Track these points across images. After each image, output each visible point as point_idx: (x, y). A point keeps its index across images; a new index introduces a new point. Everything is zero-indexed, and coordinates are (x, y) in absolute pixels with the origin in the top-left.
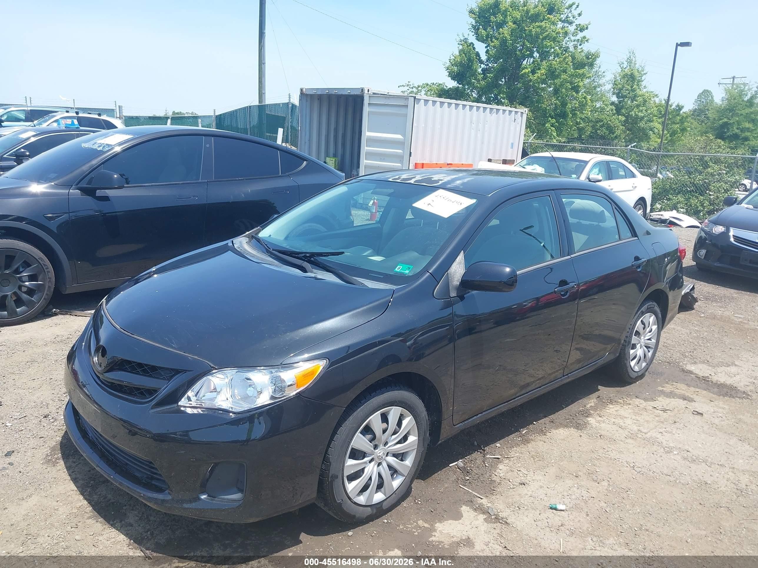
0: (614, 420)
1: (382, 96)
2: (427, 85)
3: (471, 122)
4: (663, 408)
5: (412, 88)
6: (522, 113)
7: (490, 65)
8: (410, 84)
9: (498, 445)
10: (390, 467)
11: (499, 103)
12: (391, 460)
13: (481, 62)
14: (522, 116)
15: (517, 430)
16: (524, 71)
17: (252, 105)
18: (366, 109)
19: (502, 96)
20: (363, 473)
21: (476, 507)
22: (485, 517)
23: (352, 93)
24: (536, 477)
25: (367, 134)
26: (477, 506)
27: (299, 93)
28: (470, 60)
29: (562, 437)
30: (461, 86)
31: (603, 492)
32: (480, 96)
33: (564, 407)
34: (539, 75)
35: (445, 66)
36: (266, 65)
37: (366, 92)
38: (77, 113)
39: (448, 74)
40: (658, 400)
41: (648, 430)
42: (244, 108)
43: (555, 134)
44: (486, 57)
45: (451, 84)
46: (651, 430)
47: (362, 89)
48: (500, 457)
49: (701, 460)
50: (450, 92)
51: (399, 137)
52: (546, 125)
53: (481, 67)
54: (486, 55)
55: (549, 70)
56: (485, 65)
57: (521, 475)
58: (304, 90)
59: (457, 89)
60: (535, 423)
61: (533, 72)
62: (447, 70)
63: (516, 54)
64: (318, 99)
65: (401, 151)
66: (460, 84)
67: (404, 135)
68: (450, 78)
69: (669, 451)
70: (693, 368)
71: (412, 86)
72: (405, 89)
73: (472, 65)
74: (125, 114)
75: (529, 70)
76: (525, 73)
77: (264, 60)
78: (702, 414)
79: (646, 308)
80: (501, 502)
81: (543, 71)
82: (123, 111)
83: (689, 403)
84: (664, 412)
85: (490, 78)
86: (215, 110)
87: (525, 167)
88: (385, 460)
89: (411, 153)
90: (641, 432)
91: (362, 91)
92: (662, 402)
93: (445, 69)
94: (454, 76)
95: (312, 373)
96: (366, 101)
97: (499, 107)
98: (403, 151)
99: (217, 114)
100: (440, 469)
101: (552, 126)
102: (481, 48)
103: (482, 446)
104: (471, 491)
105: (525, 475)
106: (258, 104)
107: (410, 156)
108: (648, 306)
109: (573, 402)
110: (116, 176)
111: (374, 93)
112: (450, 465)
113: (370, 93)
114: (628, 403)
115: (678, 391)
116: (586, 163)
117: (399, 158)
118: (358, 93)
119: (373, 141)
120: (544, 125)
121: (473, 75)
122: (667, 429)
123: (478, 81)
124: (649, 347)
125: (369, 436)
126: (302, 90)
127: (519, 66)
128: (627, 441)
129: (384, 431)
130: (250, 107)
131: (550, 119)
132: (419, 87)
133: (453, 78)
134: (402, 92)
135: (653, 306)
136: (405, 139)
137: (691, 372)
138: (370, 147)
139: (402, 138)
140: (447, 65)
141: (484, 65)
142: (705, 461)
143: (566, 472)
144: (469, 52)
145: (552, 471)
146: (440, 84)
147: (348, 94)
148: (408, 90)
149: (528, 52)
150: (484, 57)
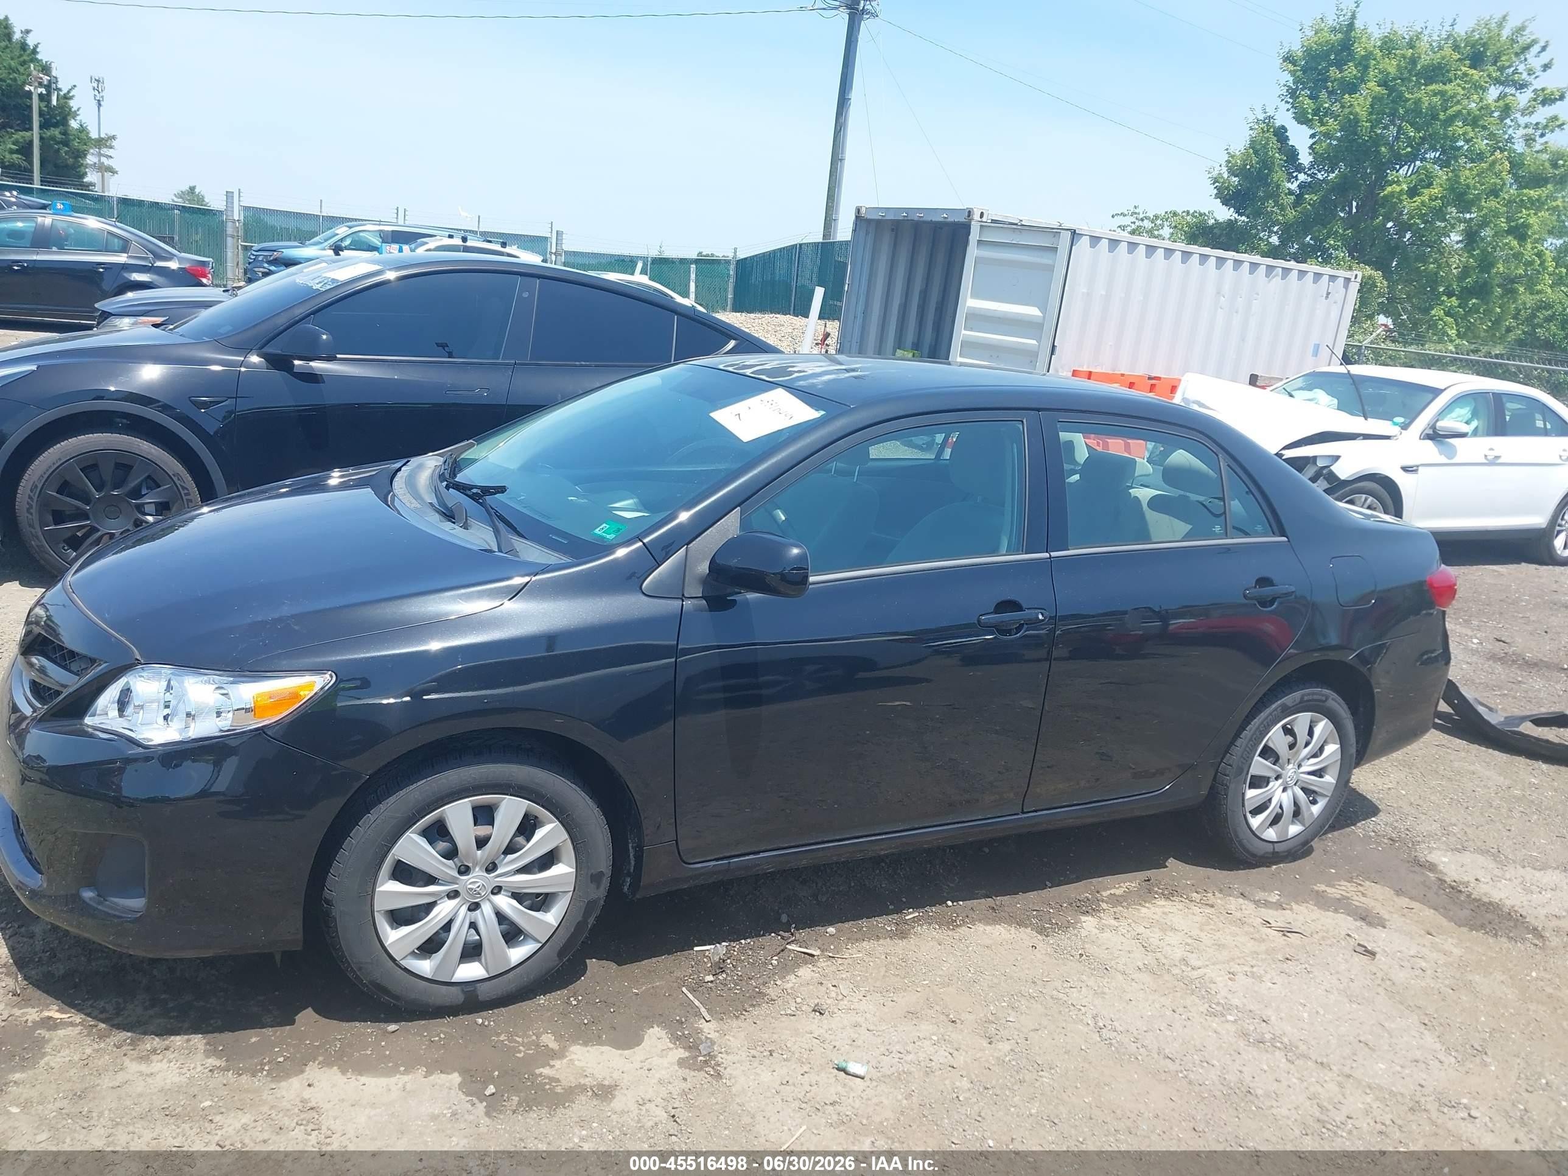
0: (1141, 930)
1: (1010, 226)
2: (1175, 214)
3: (1218, 293)
4: (1288, 926)
5: (1142, 220)
6: (1348, 280)
7: (1320, 176)
8: (1137, 211)
9: (831, 930)
10: (501, 917)
11: (1327, 260)
12: (504, 902)
13: (1300, 169)
14: (1346, 286)
15: (898, 911)
16: (1389, 189)
17: (804, 241)
18: (973, 252)
19: (1332, 242)
20: (428, 914)
21: (684, 1034)
22: (682, 1053)
23: (951, 219)
24: (863, 1006)
25: (970, 302)
26: (686, 1032)
27: (854, 217)
28: (1266, 164)
29: (988, 942)
30: (1244, 218)
31: (987, 1061)
32: (1284, 242)
33: (1050, 885)
34: (1426, 198)
35: (1210, 175)
36: (847, 163)
37: (977, 217)
38: (464, 239)
39: (1215, 191)
40: (1291, 909)
41: (1207, 963)
42: (794, 246)
43: (1452, 332)
44: (1311, 159)
45: (1224, 214)
46: (1213, 964)
47: (969, 212)
48: (816, 952)
49: (1278, 1045)
50: (1215, 231)
51: (1033, 311)
52: (1433, 312)
53: (1297, 180)
54: (1310, 154)
55: (1452, 189)
56: (1308, 175)
57: (833, 995)
58: (863, 210)
59: (1231, 224)
60: (949, 903)
61: (1413, 192)
62: (1214, 184)
63: (1378, 152)
64: (893, 230)
65: (1034, 342)
66: (1240, 214)
67: (1043, 309)
68: (1219, 200)
69: (1218, 1011)
70: (1445, 860)
71: (1141, 216)
72: (1127, 221)
73: (1268, 175)
74: (566, 247)
75: (1405, 187)
76: (1392, 194)
77: (842, 153)
78: (1373, 954)
79: (1298, 701)
80: (742, 1035)
81: (1436, 191)
82: (564, 241)
83: (1365, 927)
84: (1284, 935)
85: (1309, 204)
86: (735, 249)
87: (1293, 393)
88: (489, 900)
89: (1054, 347)
90: (1187, 965)
91: (969, 216)
92: (1303, 915)
93: (1210, 181)
94: (1227, 197)
95: (294, 695)
96: (974, 236)
97: (1327, 270)
98: (1039, 341)
99: (741, 255)
100: (669, 952)
101: (1448, 314)
102: (1300, 138)
103: (794, 926)
104: (697, 1003)
105: (840, 997)
106: (821, 240)
107: (1052, 353)
108: (1303, 696)
109: (1078, 879)
110: (324, 337)
111: (993, 221)
112: (696, 949)
113: (984, 219)
114: (1210, 902)
115: (1363, 899)
116: (1436, 392)
117: (1031, 356)
118: (962, 219)
119: (979, 319)
120: (1427, 311)
121: (1269, 196)
122: (1255, 969)
123: (1282, 208)
124: (1314, 792)
125: (443, 845)
126: (858, 210)
127: (1382, 181)
128: (1137, 976)
129: (481, 842)
130: (801, 245)
131: (1445, 298)
132: (1156, 217)
133: (1225, 202)
134: (1119, 227)
135: (1324, 698)
136: (1044, 317)
137: (1432, 867)
138: (971, 330)
139: (1041, 314)
140: (1215, 174)
141: (1306, 177)
142: (1287, 1049)
143: (938, 1008)
144: (1265, 147)
145: (907, 1000)
146: (1201, 215)
147: (942, 220)
148: (1134, 223)
149: (1409, 149)
150: (1305, 158)
